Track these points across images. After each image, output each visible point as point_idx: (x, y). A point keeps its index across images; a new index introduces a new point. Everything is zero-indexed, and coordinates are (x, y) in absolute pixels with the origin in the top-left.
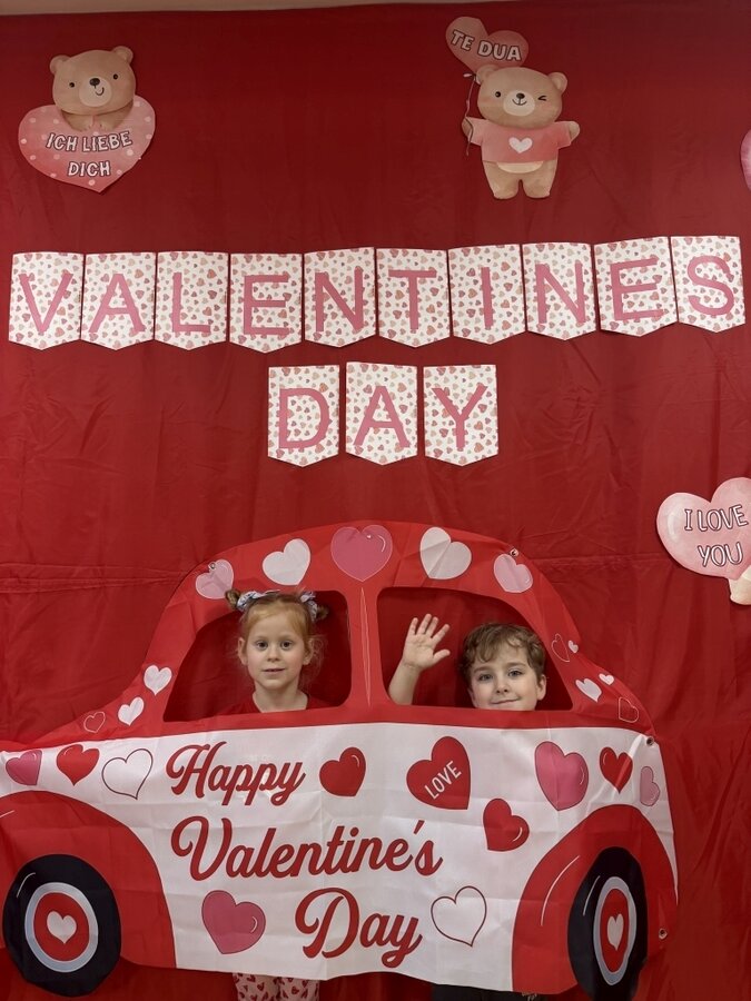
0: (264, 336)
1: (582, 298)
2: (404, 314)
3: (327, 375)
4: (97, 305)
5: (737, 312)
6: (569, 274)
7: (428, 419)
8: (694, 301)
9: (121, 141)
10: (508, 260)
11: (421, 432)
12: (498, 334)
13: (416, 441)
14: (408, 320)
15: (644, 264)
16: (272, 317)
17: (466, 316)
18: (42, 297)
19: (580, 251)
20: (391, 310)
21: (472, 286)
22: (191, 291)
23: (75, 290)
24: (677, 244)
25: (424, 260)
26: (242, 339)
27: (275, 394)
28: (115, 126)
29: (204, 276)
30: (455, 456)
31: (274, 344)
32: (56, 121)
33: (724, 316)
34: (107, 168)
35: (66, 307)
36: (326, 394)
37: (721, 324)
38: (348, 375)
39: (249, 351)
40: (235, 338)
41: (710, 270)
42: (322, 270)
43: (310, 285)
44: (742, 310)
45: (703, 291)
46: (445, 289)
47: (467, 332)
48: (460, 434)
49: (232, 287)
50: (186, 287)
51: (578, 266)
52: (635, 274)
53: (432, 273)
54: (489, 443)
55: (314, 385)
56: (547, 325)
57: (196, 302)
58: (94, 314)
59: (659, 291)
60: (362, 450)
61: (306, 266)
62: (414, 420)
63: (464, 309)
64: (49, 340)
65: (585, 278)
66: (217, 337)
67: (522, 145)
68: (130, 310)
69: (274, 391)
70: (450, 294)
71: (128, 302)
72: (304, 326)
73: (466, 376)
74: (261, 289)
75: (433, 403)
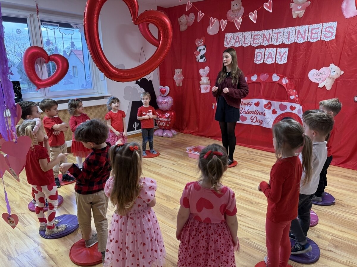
0: (255, 44)
1: (305, 35)
3: (264, 49)
4: (235, 40)
6: (303, 31)
7: (277, 57)
8: (325, 35)
10: (293, 30)
11: (276, 59)
12: (290, 43)
13: (274, 60)
14: (276, 41)
15: (317, 29)
16: (257, 41)
17: (285, 40)
18: (228, 40)
19: (306, 27)
20: (274, 39)
21: (287, 34)
23: (232, 38)
24: (324, 24)
25: (280, 30)
28: (239, 12)
29: (248, 35)
30: (280, 63)
31: (257, 45)
32: (231, 12)
35: (231, 41)
36: (262, 53)
37: (329, 39)
39: (253, 46)
40: (251, 45)
41: (329, 29)
42: (265, 33)
43: (263, 36)
44: (335, 36)
45: (327, 33)
47: (285, 42)
48: (281, 59)
49: (252, 37)
50: (246, 37)
51: (305, 30)
52: (315, 31)
53: (281, 32)
54: (285, 61)
55: (261, 51)
56: (298, 41)
57: (247, 40)
58: (234, 42)
59: (318, 34)
60: (266, 62)
61: (262, 33)
62: (275, 57)
63: (285, 38)
64: (229, 46)
65: (306, 32)
66: (249, 45)
67: (299, 8)
68: (239, 41)
69: (256, 53)
70: (283, 36)
71: (239, 40)
72: (261, 42)
73: (284, 50)
74: (256, 37)
75: (278, 54)
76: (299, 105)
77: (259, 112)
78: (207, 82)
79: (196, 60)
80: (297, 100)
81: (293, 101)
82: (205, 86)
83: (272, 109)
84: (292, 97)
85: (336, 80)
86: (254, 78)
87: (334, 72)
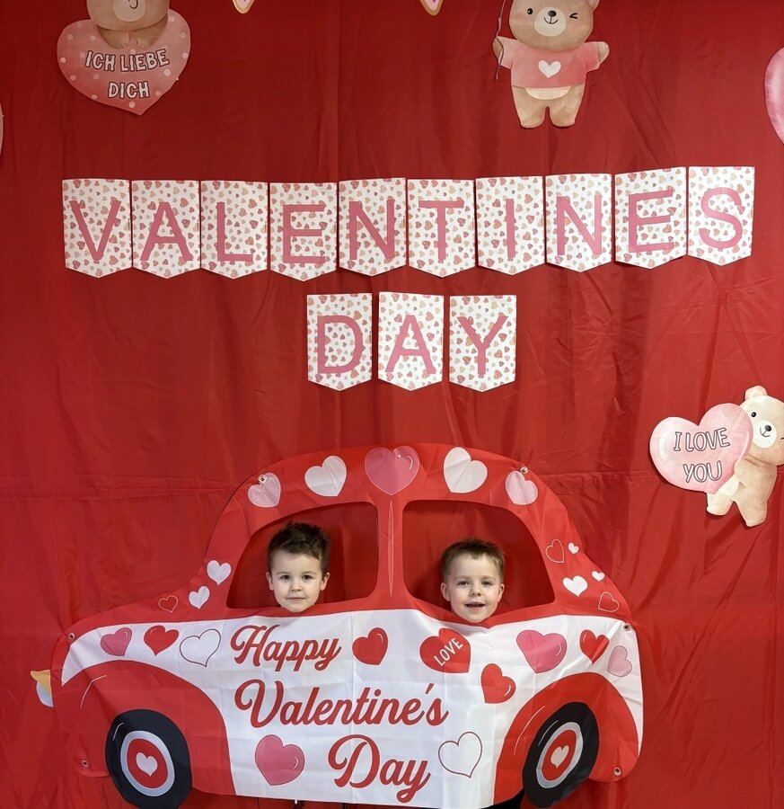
0: (302, 265)
1: (599, 229)
2: (432, 245)
3: (359, 303)
4: (146, 232)
5: (744, 244)
6: (588, 206)
7: (453, 346)
8: (704, 234)
9: (158, 60)
10: (531, 192)
11: (446, 359)
12: (518, 265)
13: (441, 368)
14: (436, 250)
15: (661, 195)
16: (310, 246)
17: (491, 247)
18: (95, 225)
19: (600, 182)
20: (420, 240)
21: (497, 217)
22: (234, 222)
23: (124, 217)
24: (694, 175)
25: (452, 190)
26: (282, 267)
27: (313, 321)
28: (151, 44)
29: (245, 206)
30: (476, 382)
31: (310, 272)
32: (93, 38)
33: (730, 249)
34: (146, 89)
35: (118, 236)
36: (359, 322)
37: (726, 257)
38: (381, 305)
39: (290, 279)
40: (275, 268)
41: (722, 203)
42: (356, 199)
43: (345, 213)
44: (749, 243)
45: (713, 224)
46: (472, 220)
47: (491, 262)
48: (482, 361)
49: (272, 216)
50: (229, 217)
51: (598, 197)
52: (652, 206)
53: (460, 203)
54: (507, 370)
55: (349, 313)
56: (564, 257)
57: (239, 232)
58: (144, 242)
59: (672, 223)
60: (392, 377)
61: (341, 194)
62: (440, 348)
63: (489, 240)
64: (104, 268)
65: (603, 209)
66: (259, 265)
67: (551, 69)
68: (178, 238)
69: (313, 318)
70: (476, 224)
71: (176, 231)
72: (339, 255)
73: (488, 305)
74: (299, 219)
75: (457, 331)
76: (621, 623)
81: (587, 604)
84: (575, 586)
87: (769, 429)
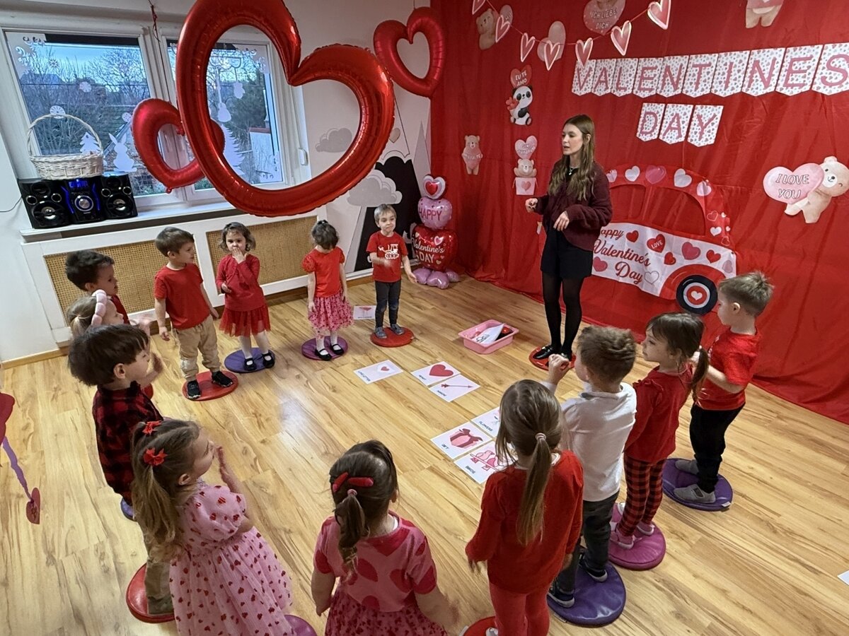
0: (644, 92)
1: (771, 75)
2: (694, 83)
3: (662, 106)
4: (597, 79)
5: (847, 83)
6: (768, 64)
7: (692, 127)
8: (823, 79)
9: (613, 13)
10: (742, 59)
11: (688, 131)
12: (728, 93)
13: (685, 135)
14: (695, 86)
15: (806, 59)
16: (648, 84)
17: (718, 84)
18: (582, 77)
19: (778, 52)
20: (689, 82)
21: (724, 70)
22: (624, 74)
23: (592, 73)
24: (827, 48)
25: (708, 59)
29: (629, 68)
30: (697, 143)
31: (647, 94)
32: (595, 6)
33: (838, 86)
34: (608, 24)
35: (589, 80)
36: (658, 115)
37: (834, 90)
38: (667, 109)
39: (639, 97)
40: (634, 92)
41: (839, 62)
42: (669, 65)
43: (663, 71)
45: (830, 74)
46: (713, 72)
47: (716, 91)
48: (702, 133)
49: (637, 72)
50: (622, 72)
51: (775, 60)
52: (800, 64)
53: (710, 65)
54: (711, 138)
55: (655, 111)
56: (750, 89)
57: (625, 78)
58: (596, 83)
59: (807, 74)
60: (664, 138)
61: (663, 62)
62: (686, 127)
63: (718, 81)
64: (583, 93)
65: (776, 65)
66: (629, 92)
68: (606, 82)
69: (643, 112)
70: (714, 74)
71: (606, 78)
72: (658, 88)
73: (710, 110)
74: (647, 73)
75: (695, 120)
76: (731, 251)
77: (635, 255)
78: (531, 170)
79: (510, 119)
80: (725, 239)
81: (717, 240)
82: (526, 180)
83: (665, 252)
84: (716, 231)
85: (835, 200)
86: (632, 175)
87: (833, 178)
